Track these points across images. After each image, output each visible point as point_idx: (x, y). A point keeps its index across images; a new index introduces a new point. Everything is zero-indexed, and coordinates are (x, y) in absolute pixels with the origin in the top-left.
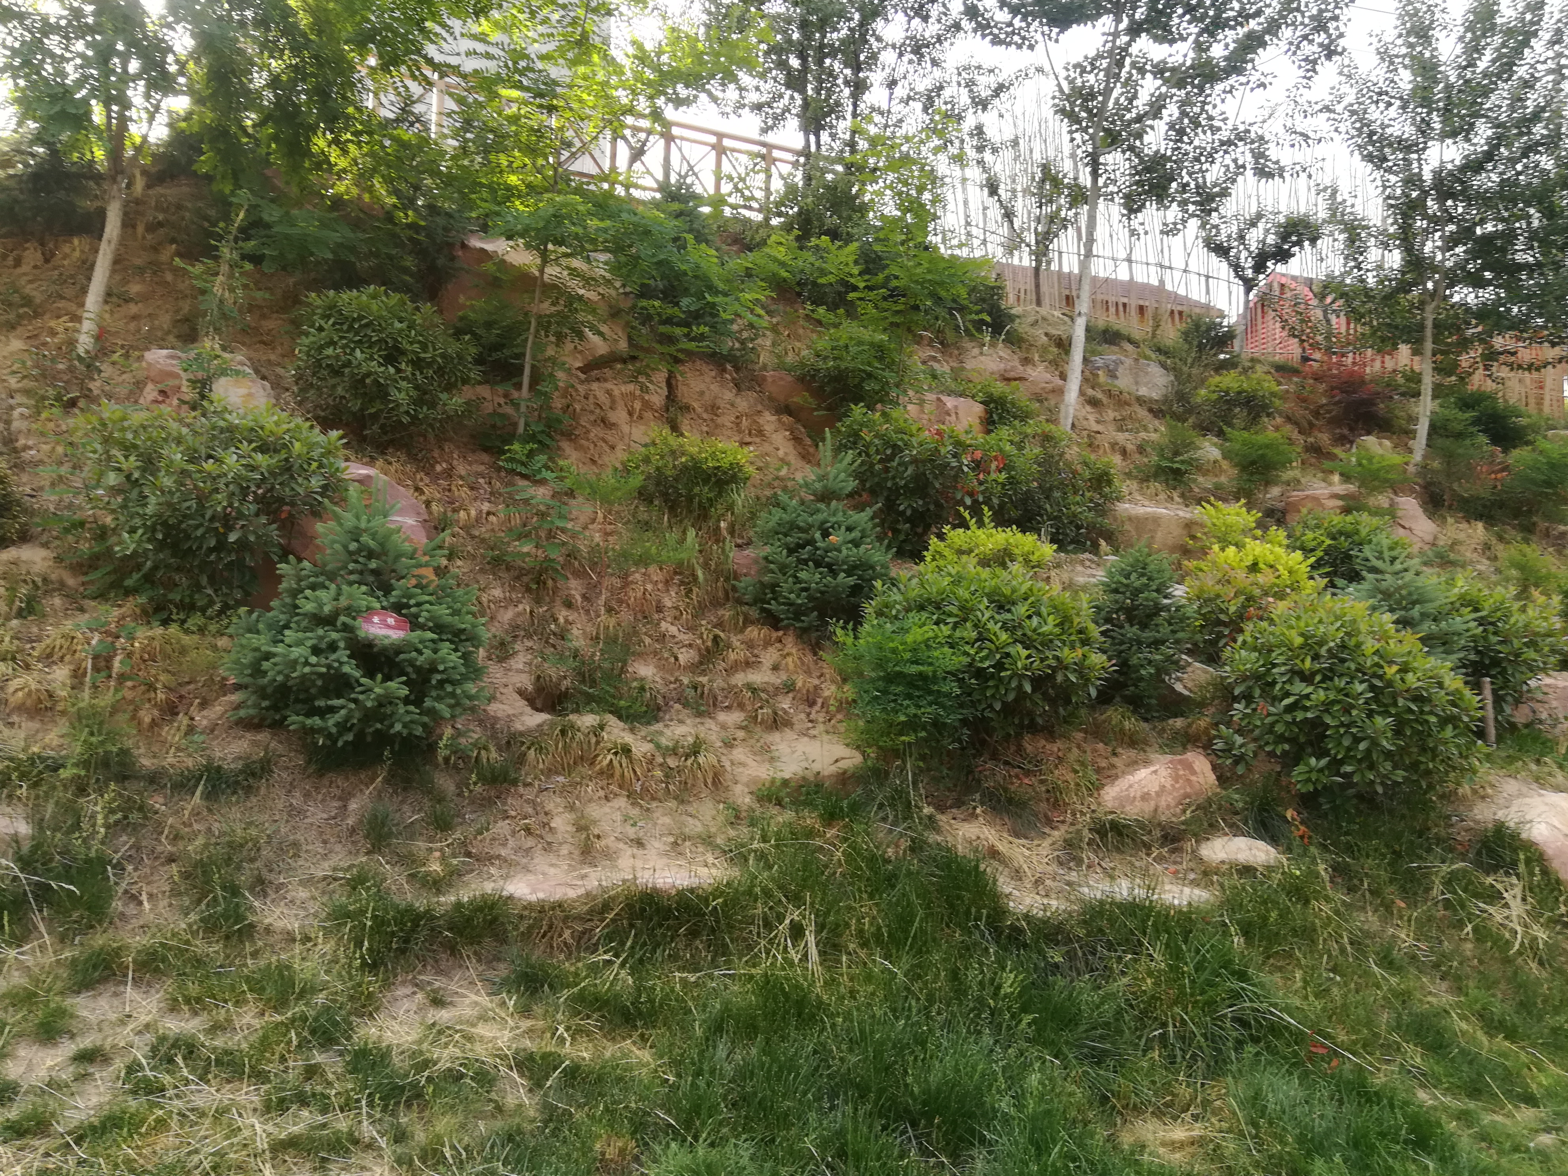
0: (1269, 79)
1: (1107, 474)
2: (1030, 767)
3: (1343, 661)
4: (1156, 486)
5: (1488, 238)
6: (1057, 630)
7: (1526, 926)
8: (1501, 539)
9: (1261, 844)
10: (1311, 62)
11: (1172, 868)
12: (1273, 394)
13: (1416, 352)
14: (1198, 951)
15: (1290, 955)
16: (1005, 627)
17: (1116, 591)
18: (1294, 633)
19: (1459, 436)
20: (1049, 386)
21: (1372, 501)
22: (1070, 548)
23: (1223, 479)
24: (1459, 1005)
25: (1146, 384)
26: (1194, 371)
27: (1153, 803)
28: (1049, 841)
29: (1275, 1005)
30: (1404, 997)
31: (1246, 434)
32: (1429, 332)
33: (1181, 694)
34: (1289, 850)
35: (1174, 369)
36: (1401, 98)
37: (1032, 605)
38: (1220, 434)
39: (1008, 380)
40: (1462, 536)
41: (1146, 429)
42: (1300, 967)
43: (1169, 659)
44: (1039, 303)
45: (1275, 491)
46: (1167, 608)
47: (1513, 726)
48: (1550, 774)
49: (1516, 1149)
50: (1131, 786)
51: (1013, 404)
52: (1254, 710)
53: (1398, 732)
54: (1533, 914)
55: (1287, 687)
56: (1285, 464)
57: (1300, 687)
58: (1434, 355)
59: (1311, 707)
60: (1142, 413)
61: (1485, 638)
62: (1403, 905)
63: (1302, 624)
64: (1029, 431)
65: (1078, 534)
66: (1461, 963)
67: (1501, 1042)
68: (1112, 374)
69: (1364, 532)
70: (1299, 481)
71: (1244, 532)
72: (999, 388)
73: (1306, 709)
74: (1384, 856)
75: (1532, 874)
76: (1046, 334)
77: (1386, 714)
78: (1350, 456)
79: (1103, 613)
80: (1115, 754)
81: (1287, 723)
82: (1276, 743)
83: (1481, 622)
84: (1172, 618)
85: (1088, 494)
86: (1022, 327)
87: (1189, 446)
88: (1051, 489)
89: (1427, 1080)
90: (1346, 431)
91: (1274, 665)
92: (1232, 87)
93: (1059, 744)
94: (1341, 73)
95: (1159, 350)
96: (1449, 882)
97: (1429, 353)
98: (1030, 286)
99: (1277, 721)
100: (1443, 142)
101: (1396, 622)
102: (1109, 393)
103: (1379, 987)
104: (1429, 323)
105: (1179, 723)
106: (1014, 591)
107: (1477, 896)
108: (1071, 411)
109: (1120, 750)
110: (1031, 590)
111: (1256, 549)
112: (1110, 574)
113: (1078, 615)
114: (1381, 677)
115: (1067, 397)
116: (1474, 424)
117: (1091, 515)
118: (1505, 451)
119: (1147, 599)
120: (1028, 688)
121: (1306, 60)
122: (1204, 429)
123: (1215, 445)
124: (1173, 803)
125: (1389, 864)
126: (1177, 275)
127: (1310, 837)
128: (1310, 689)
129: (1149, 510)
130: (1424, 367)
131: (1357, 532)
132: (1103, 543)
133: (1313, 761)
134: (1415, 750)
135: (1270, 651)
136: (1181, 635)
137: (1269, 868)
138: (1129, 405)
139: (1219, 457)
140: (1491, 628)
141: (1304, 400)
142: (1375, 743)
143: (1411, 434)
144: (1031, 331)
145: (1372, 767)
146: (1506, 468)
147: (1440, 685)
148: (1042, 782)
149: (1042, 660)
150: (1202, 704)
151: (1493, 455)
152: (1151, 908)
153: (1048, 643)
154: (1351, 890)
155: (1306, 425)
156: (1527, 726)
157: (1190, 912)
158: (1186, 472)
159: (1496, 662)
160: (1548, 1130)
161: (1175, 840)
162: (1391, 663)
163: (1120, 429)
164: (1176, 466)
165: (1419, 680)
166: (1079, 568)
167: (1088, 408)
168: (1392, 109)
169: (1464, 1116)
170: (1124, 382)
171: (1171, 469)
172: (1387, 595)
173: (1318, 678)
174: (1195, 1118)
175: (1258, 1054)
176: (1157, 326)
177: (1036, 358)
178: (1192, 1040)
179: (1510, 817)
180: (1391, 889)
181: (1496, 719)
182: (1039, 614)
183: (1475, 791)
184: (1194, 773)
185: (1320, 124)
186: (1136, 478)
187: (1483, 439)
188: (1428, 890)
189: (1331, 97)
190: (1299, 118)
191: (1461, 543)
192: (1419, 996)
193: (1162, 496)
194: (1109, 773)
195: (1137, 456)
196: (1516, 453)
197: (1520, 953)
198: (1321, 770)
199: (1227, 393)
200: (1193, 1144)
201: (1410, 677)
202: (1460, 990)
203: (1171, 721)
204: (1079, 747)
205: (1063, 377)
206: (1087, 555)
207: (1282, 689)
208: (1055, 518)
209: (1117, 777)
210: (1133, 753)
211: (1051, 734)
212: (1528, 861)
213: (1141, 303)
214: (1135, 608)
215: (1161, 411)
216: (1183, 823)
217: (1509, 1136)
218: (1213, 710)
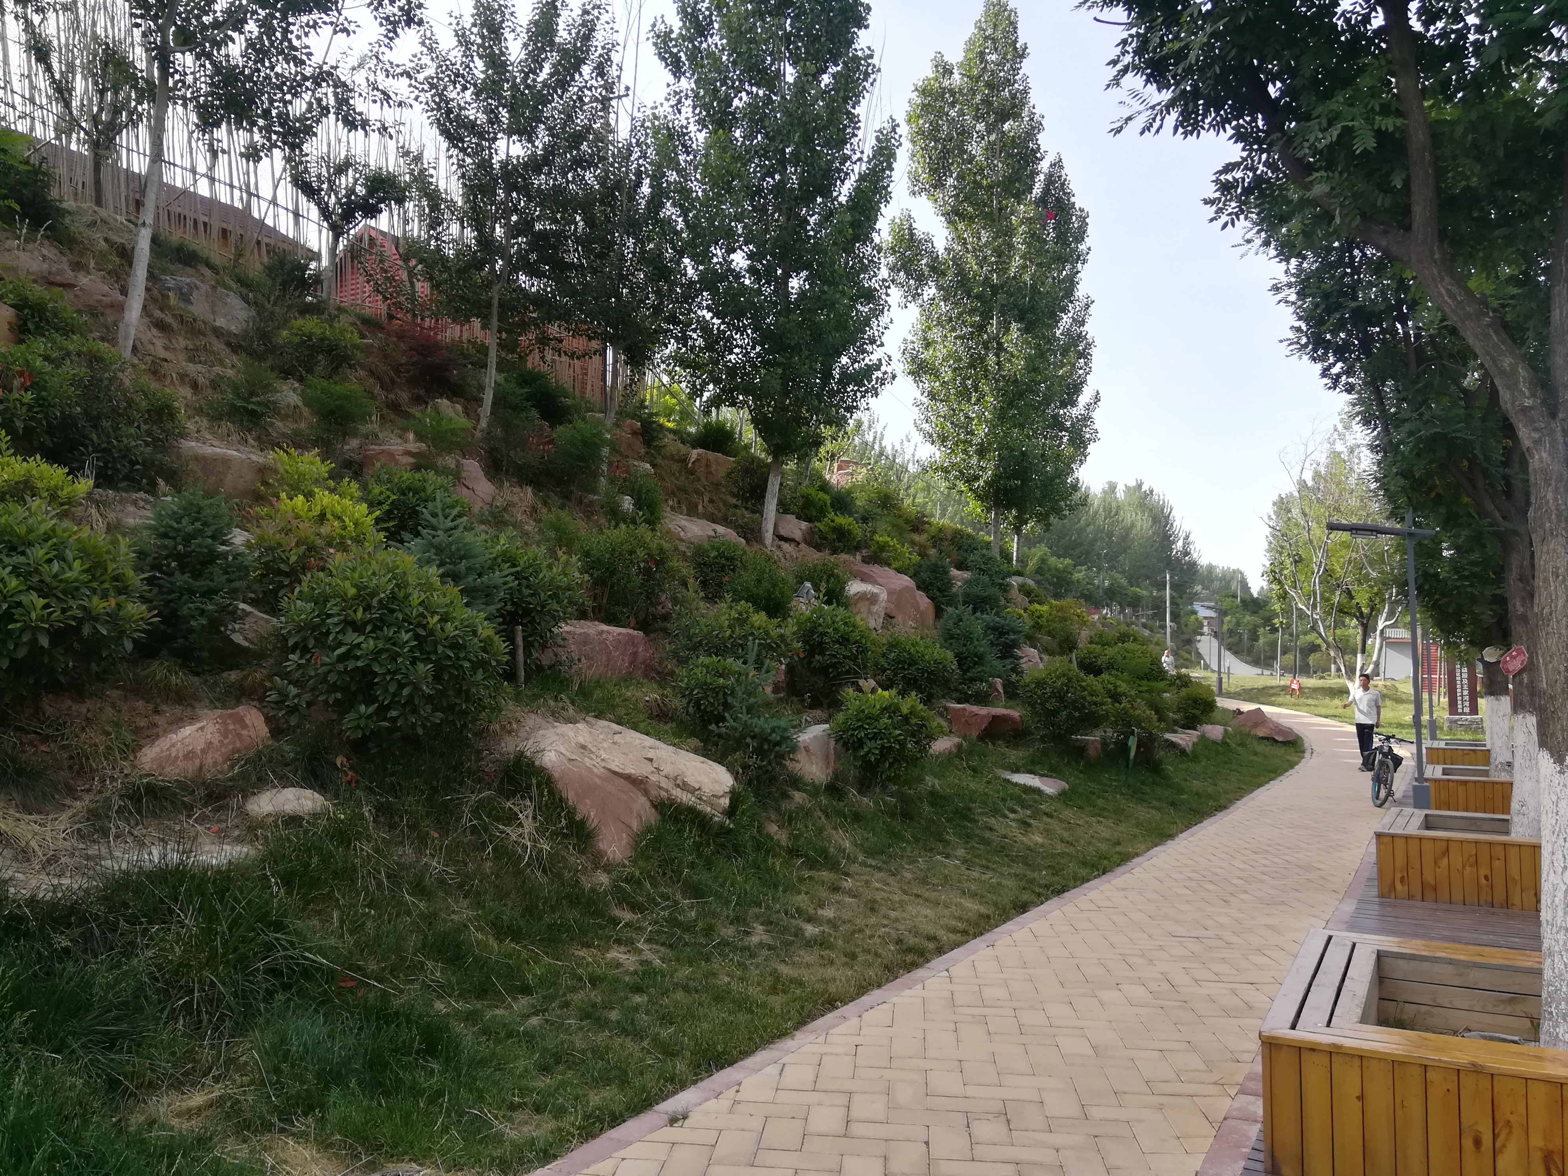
0: (352, 27)
1: (169, 407)
2: (50, 732)
3: (393, 611)
4: (227, 426)
5: (544, 234)
6: (85, 577)
7: (535, 841)
8: (545, 503)
9: (309, 792)
10: (391, 23)
11: (215, 828)
12: (355, 347)
13: (484, 327)
14: (233, 909)
15: (330, 897)
16: (16, 571)
17: (165, 536)
18: (347, 584)
19: (516, 408)
20: (106, 300)
21: (440, 462)
22: (121, 485)
23: (303, 425)
24: (477, 918)
25: (225, 316)
26: (277, 309)
27: (197, 762)
28: (70, 813)
29: (309, 950)
30: (430, 918)
31: (325, 383)
32: (495, 310)
33: (239, 645)
34: (336, 796)
35: (256, 303)
36: (475, 85)
37: (55, 547)
38: (301, 380)
39: (52, 284)
40: (515, 499)
41: (222, 363)
42: (338, 906)
43: (224, 609)
44: (99, 202)
45: (354, 443)
46: (224, 556)
47: (540, 668)
48: (563, 708)
49: (510, 1035)
50: (173, 745)
51: (55, 315)
52: (308, 661)
53: (437, 678)
54: (541, 830)
55: (340, 637)
56: (364, 417)
57: (352, 637)
58: (499, 332)
59: (361, 656)
60: (218, 346)
61: (520, 591)
62: (436, 835)
63: (356, 575)
64: (71, 348)
65: (132, 471)
66: (481, 881)
67: (510, 945)
68: (186, 298)
69: (429, 490)
70: (377, 436)
71: (316, 482)
72: (38, 291)
73: (357, 658)
74: (423, 793)
75: (541, 795)
76: (106, 240)
77: (428, 660)
78: (424, 415)
79: (149, 559)
80: (156, 712)
81: (340, 672)
82: (329, 692)
83: (517, 576)
84: (229, 566)
85: (144, 427)
86: (76, 226)
87: (267, 388)
88: (99, 417)
89: (443, 991)
90: (422, 392)
91: (329, 616)
92: (316, 23)
93: (89, 704)
94: (423, 44)
95: (239, 280)
96: (475, 811)
97: (495, 329)
98: (89, 179)
99: (329, 672)
100: (510, 136)
101: (442, 576)
102: (181, 320)
103: (409, 913)
104: (495, 302)
105: (234, 676)
106: (30, 531)
107: (498, 819)
108: (132, 331)
109: (164, 707)
110: (53, 530)
111: (324, 499)
112: (159, 517)
113: (114, 560)
114: (424, 627)
115: (127, 315)
116: (527, 399)
117: (149, 450)
118: (552, 426)
119: (200, 546)
120: (44, 642)
121: (387, 18)
122: (286, 373)
123: (295, 390)
124: (220, 760)
125: (427, 799)
126: (264, 205)
127: (357, 781)
128: (361, 639)
129: (218, 450)
130: (490, 340)
131: (424, 489)
132: (161, 482)
133: (363, 708)
134: (451, 693)
135: (326, 601)
136: (236, 584)
137: (315, 816)
138: (204, 335)
139: (300, 404)
140: (524, 582)
141: (386, 356)
142: (416, 688)
143: (479, 401)
144: (87, 233)
145: (414, 711)
146: (551, 442)
147: (475, 633)
148: (64, 747)
149: (64, 611)
150: (261, 656)
151: (542, 428)
152: (183, 874)
153: (72, 591)
154: (392, 827)
155: (387, 380)
156: (550, 668)
157: (229, 870)
158: (262, 414)
159: (527, 612)
160: (536, 1014)
161: (220, 798)
162: (433, 613)
163: (191, 360)
164: (250, 407)
165: (456, 628)
166: (131, 508)
167: (155, 331)
168: (468, 93)
169: (471, 1017)
170: (199, 308)
171: (246, 409)
172: (439, 550)
173: (369, 628)
174: (216, 1080)
175: (289, 1000)
176: (240, 255)
177: (92, 264)
178: (220, 1000)
179: (529, 748)
180: (427, 822)
181: (525, 662)
182: (62, 558)
183: (503, 727)
184: (245, 726)
185: (400, 87)
186: (208, 415)
187: (535, 413)
188: (459, 819)
189: (413, 65)
190: (381, 76)
191: (514, 505)
192: (443, 915)
193: (235, 437)
194: (149, 733)
195: (210, 391)
196: (560, 429)
197: (528, 864)
198: (369, 717)
199: (310, 338)
200: (211, 1106)
201: (449, 626)
202: (479, 905)
203: (225, 675)
204: (114, 706)
205: (124, 291)
206: (142, 494)
207: (335, 638)
208: (104, 450)
209: (158, 736)
210: (178, 710)
211: (78, 692)
212: (539, 786)
213: (225, 226)
214: (188, 554)
215: (240, 346)
216: (231, 779)
217: (505, 1025)
218: (271, 661)
